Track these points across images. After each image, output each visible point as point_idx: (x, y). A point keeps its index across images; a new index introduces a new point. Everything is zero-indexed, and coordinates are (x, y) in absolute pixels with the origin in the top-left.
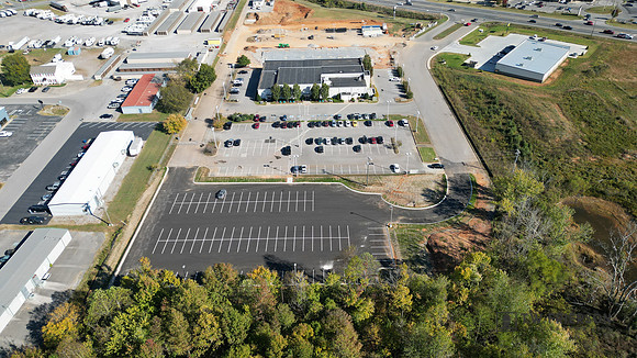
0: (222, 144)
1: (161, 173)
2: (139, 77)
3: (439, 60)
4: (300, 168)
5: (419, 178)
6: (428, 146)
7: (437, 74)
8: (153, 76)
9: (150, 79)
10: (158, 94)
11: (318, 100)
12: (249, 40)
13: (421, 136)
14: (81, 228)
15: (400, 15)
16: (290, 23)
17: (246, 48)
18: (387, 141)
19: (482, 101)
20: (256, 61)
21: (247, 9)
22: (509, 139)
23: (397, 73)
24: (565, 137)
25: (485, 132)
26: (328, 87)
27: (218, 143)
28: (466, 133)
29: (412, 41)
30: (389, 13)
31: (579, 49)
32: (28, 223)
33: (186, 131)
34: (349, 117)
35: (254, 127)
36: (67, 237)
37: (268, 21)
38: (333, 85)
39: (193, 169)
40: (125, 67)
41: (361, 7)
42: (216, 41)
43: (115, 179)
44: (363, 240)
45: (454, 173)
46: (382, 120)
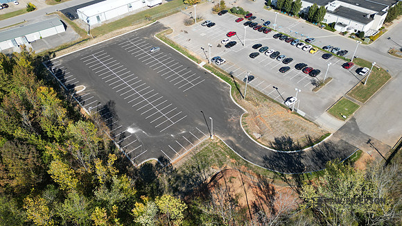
1: (149, 22)
14: (78, 29)
35: (238, 20)
44: (180, 132)
45: (344, 139)
46: (345, 59)
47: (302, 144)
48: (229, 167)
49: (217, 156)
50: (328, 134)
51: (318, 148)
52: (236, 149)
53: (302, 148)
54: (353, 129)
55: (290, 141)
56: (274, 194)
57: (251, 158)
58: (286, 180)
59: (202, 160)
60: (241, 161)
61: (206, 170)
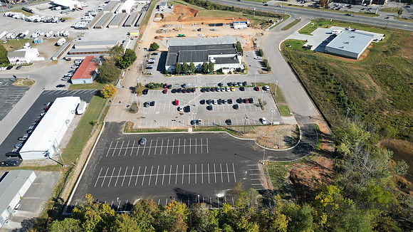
0: (142, 105)
1: (100, 126)
2: (84, 58)
3: (287, 44)
4: (197, 122)
5: (280, 128)
6: (284, 104)
7: (286, 54)
8: (93, 57)
9: (91, 59)
10: (97, 70)
11: (207, 73)
12: (157, 32)
13: (279, 97)
14: (43, 169)
15: (258, 14)
16: (185, 20)
17: (156, 38)
18: (256, 102)
19: (318, 72)
20: (164, 46)
21: (155, 11)
22: (339, 99)
23: (259, 53)
24: (377, 98)
25: (322, 94)
26: (213, 64)
27: (139, 104)
28: (309, 95)
29: (267, 32)
30: (250, 13)
31: (379, 36)
32: (5, 165)
33: (117, 96)
34: (229, 84)
35: (164, 92)
36: (33, 176)
37: (170, 19)
38: (217, 63)
39: (122, 123)
40: (74, 51)
41: (231, 9)
42: (135, 33)
43: (67, 132)
44: (244, 174)
45: (304, 123)
46: (251, 86)
50: (297, 125)
51: (303, 133)
52: (279, 160)
53: (299, 139)
54: (300, 117)
57: (291, 158)
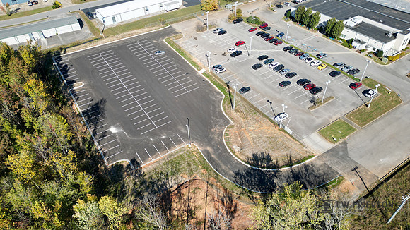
1: (162, 25)
27: (215, 27)
35: (252, 30)
44: (160, 136)
45: (328, 163)
46: (353, 79)
47: (281, 163)
48: (198, 177)
49: (189, 165)
50: (313, 156)
51: (297, 170)
52: (211, 160)
53: (279, 167)
54: (341, 153)
55: (268, 158)
56: (235, 210)
57: (223, 171)
58: (252, 198)
59: (173, 167)
60: (212, 172)
61: (174, 177)
